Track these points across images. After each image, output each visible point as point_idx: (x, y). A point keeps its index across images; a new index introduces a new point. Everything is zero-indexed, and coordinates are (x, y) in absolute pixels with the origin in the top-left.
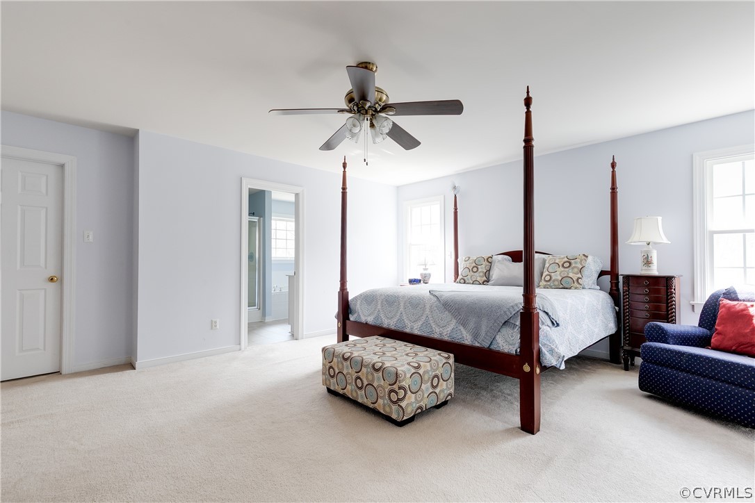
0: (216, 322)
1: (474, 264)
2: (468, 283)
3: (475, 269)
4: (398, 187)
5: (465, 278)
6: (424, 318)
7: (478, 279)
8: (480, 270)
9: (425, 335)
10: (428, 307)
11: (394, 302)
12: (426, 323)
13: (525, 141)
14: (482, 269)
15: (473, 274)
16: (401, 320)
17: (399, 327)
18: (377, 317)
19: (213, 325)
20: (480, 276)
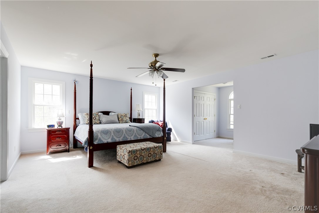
6: (134, 134)
9: (136, 139)
10: (124, 131)
11: (120, 131)
12: (135, 136)
16: (125, 137)
17: (125, 140)
18: (113, 138)
20: (97, 121)
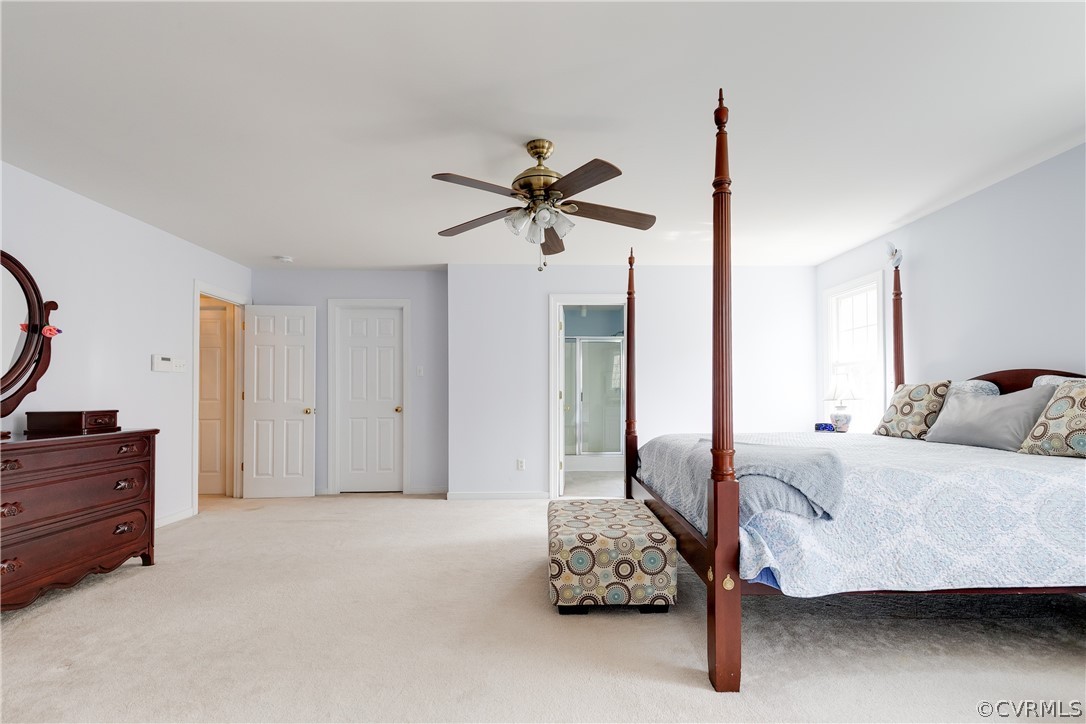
0: (521, 462)
1: (907, 399)
2: (894, 436)
3: (907, 409)
4: (816, 268)
5: (888, 425)
7: (911, 428)
8: (915, 410)
13: (716, 184)
14: (921, 408)
15: (901, 417)
19: (519, 465)
20: (914, 423)
